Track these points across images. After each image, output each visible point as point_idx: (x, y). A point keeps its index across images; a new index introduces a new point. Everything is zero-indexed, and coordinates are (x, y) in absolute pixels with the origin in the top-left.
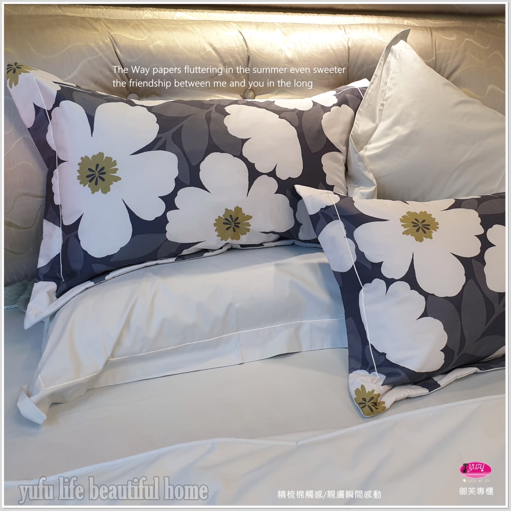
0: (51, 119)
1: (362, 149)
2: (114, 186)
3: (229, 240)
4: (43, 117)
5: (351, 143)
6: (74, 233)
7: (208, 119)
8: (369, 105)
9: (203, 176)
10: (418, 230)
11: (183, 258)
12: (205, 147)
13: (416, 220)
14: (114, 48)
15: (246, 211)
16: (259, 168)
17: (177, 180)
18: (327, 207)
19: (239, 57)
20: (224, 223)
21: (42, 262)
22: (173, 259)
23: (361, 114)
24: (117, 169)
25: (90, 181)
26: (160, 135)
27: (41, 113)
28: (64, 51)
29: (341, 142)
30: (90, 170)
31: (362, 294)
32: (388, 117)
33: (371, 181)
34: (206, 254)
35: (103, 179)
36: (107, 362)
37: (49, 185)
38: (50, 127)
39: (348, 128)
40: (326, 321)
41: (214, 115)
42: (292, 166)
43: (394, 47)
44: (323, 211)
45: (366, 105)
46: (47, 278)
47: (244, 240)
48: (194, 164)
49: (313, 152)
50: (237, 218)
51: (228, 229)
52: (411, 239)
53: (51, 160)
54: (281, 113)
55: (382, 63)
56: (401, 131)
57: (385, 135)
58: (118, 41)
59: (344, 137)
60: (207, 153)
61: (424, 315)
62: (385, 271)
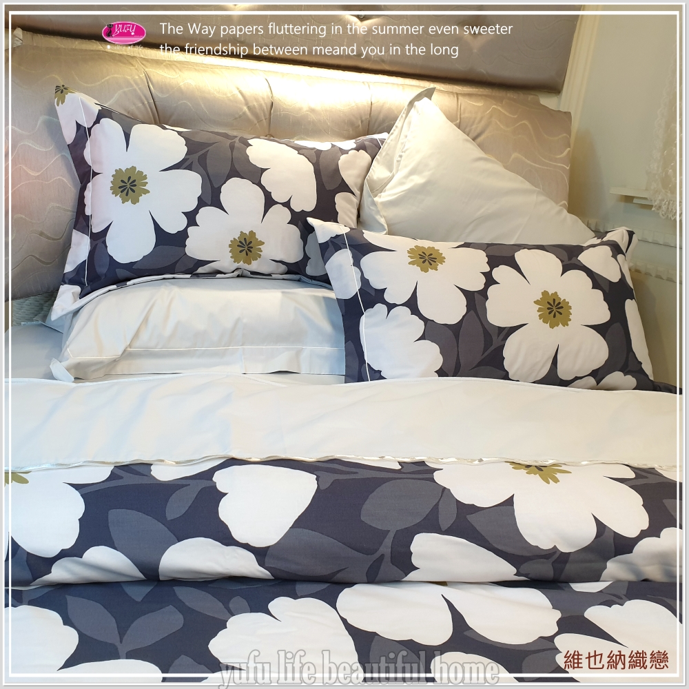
0: (90, 135)
1: (376, 196)
2: (143, 198)
3: (241, 264)
4: (83, 134)
5: (366, 188)
6: (102, 239)
7: (232, 147)
8: (387, 154)
9: (224, 198)
10: (424, 262)
11: (198, 276)
12: (227, 170)
13: (423, 253)
14: (148, 83)
15: (259, 237)
16: (275, 197)
17: (199, 198)
18: (337, 236)
19: (262, 102)
20: (238, 246)
21: (69, 268)
22: (189, 276)
23: (378, 162)
24: (147, 183)
25: (122, 192)
26: (188, 157)
27: (82, 129)
28: (103, 81)
29: (356, 184)
30: (122, 181)
31: (363, 319)
32: (406, 166)
33: (383, 225)
34: (218, 276)
35: (133, 191)
36: (125, 351)
37: (81, 198)
38: (88, 144)
39: (364, 173)
40: (327, 349)
41: (238, 144)
42: (306, 200)
43: (416, 103)
44: (332, 240)
45: (384, 154)
46: (72, 282)
47: (254, 266)
48: (216, 186)
49: (328, 189)
50: (251, 242)
51: (241, 252)
52: (417, 269)
53: (85, 174)
54: (300, 150)
55: (404, 116)
56: (418, 180)
57: (401, 183)
58: (152, 77)
59: (359, 181)
60: (229, 177)
61: (423, 338)
62: (387, 297)
